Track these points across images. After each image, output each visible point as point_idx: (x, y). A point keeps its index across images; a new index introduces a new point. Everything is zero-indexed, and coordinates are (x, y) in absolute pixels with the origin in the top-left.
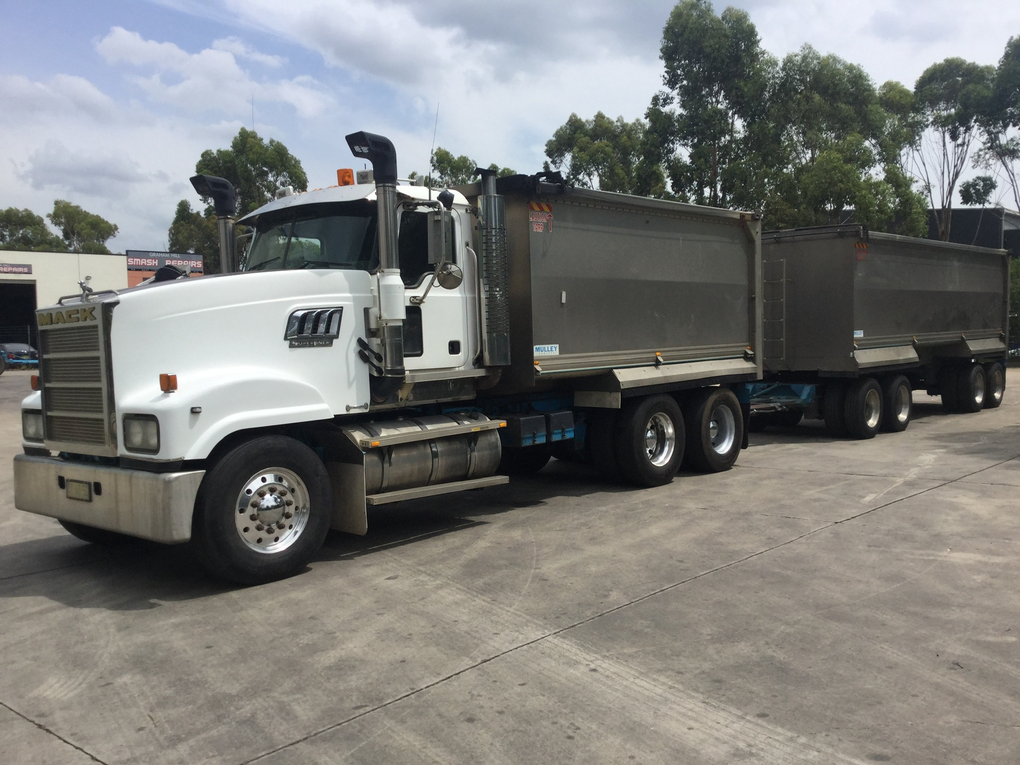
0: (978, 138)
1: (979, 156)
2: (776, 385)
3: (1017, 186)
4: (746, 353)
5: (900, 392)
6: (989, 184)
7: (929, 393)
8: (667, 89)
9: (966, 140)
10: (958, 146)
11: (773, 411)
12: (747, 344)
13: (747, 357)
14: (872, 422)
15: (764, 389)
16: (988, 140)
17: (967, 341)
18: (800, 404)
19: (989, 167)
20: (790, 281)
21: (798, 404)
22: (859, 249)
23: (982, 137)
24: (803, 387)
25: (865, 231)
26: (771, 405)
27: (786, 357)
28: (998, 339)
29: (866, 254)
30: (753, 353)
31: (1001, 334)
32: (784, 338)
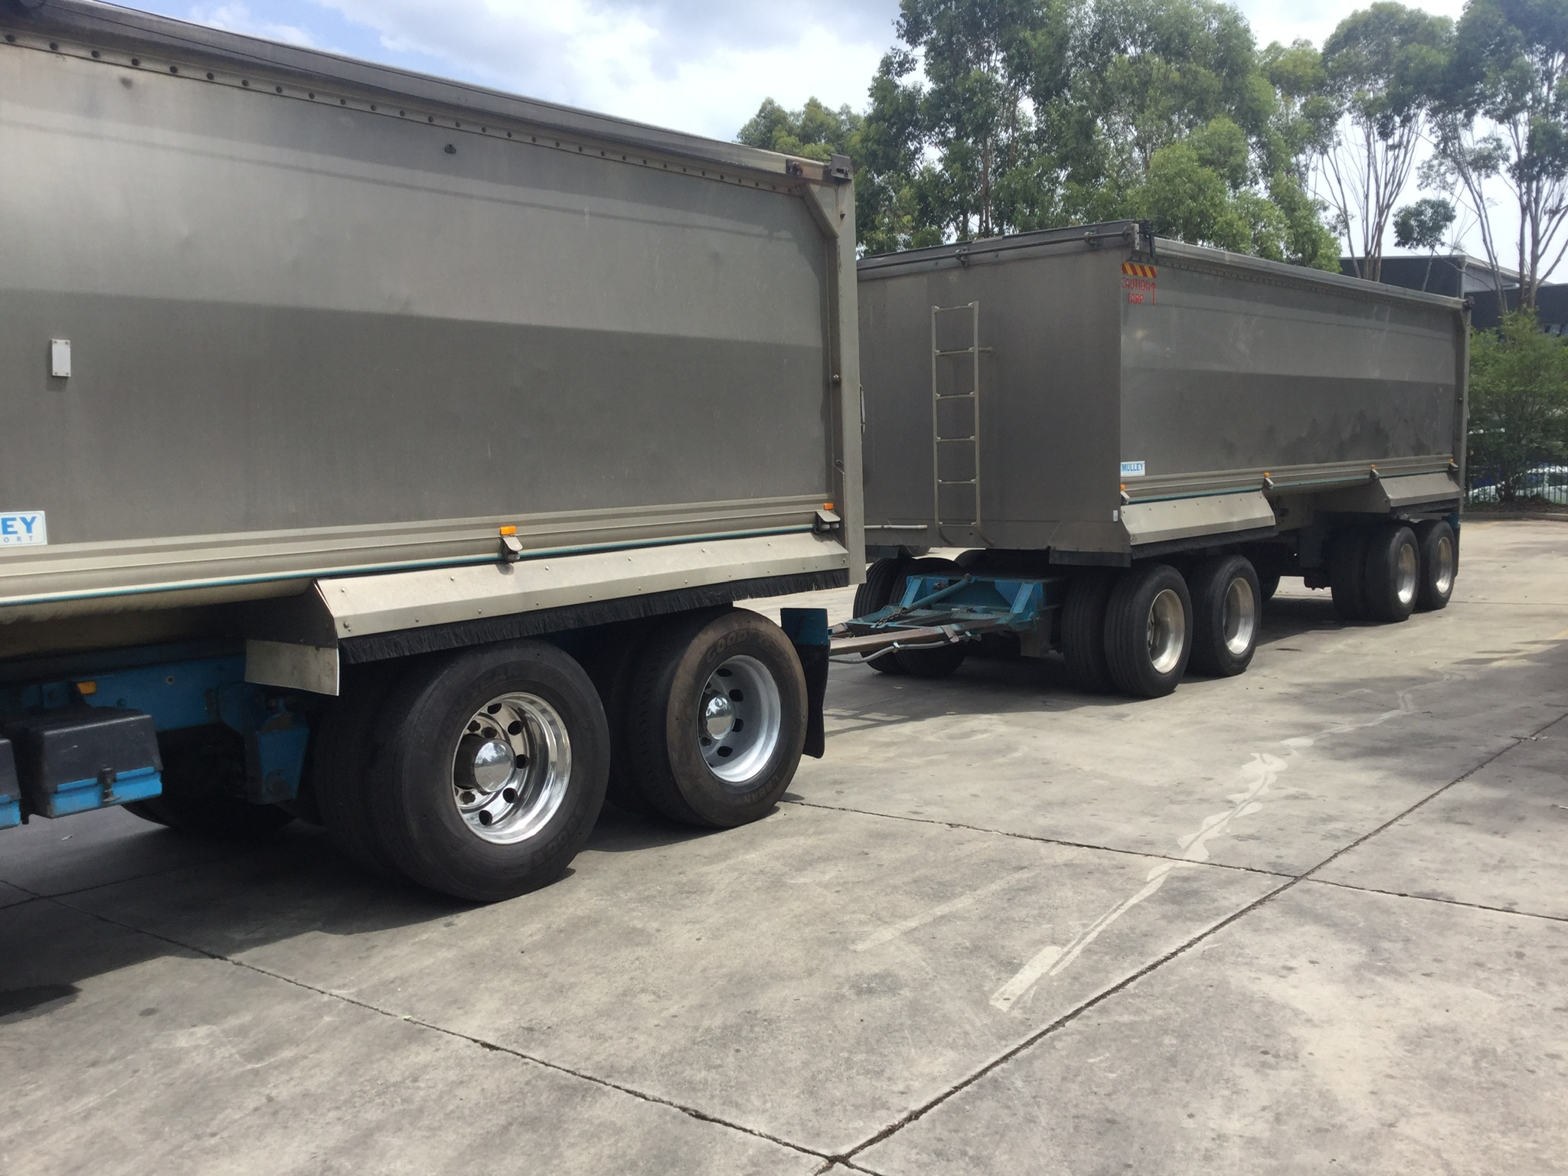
0: (1425, 136)
1: (1430, 167)
2: (963, 582)
3: (1486, 217)
4: (818, 520)
5: (1234, 589)
6: (1443, 214)
7: (1307, 584)
8: (904, 46)
9: (1405, 139)
10: (1393, 147)
11: (941, 643)
12: (824, 496)
13: (820, 530)
14: (1167, 661)
15: (940, 589)
16: (1442, 140)
17: (1381, 480)
18: (1006, 626)
19: (1445, 186)
20: (989, 352)
21: (1002, 625)
22: (1135, 277)
23: (1434, 135)
24: (1020, 584)
25: (1145, 236)
26: (938, 630)
27: (982, 520)
28: (1445, 474)
29: (1151, 289)
30: (838, 519)
31: (1450, 465)
32: (978, 477)
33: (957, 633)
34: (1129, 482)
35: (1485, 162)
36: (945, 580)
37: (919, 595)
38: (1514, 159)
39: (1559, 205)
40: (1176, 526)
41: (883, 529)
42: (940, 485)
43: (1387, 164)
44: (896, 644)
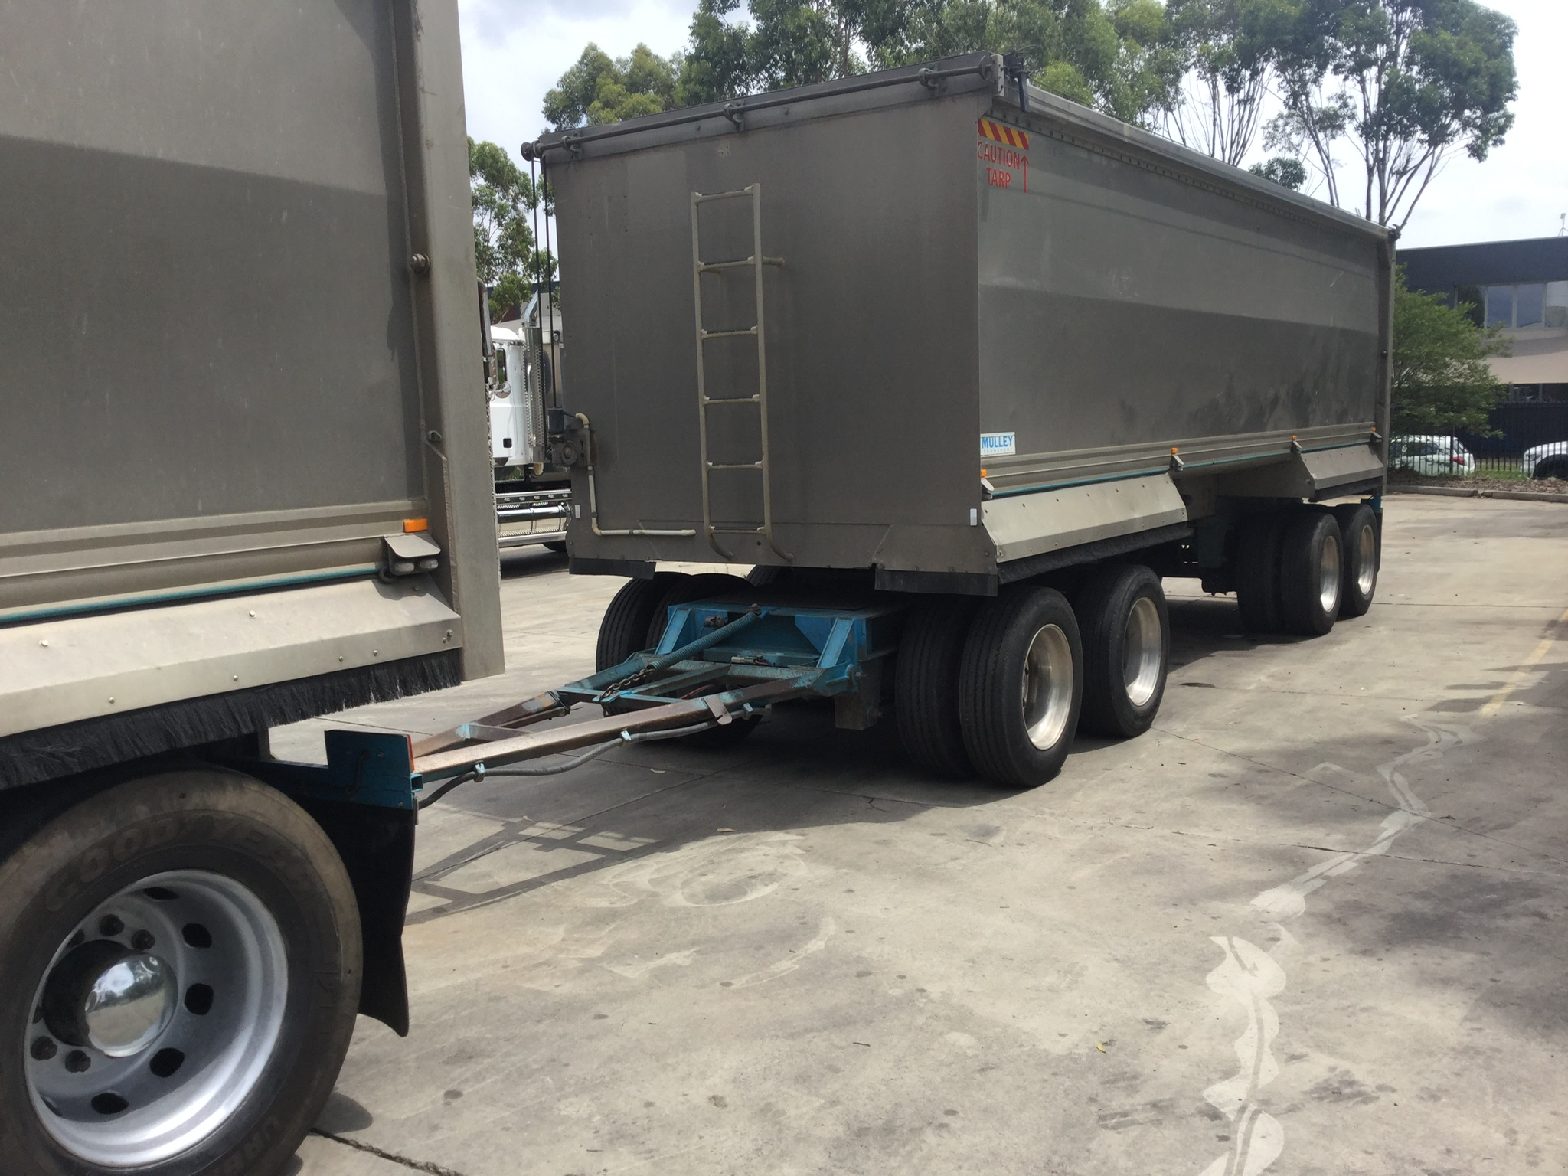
0: (1275, 92)
1: (1276, 127)
2: (749, 617)
3: (1333, 177)
5: (1134, 616)
6: (1294, 173)
7: (1205, 588)
10: (1239, 103)
11: (704, 725)
12: (404, 504)
13: (393, 576)
14: (1048, 731)
15: (716, 627)
16: (1291, 95)
17: (1302, 455)
18: (809, 689)
19: (1291, 147)
20: (779, 265)
21: (802, 689)
22: (998, 144)
23: (1282, 91)
24: (833, 621)
25: (1012, 78)
26: (697, 705)
27: (773, 523)
28: (1366, 447)
29: (1022, 167)
30: (436, 551)
31: (1372, 434)
32: (765, 457)
33: (730, 708)
34: (994, 465)
35: (1329, 122)
36: (721, 612)
37: (685, 637)
38: (1361, 116)
39: (1406, 166)
40: (1060, 530)
41: (631, 535)
42: (709, 471)
43: (1233, 122)
44: (626, 735)
